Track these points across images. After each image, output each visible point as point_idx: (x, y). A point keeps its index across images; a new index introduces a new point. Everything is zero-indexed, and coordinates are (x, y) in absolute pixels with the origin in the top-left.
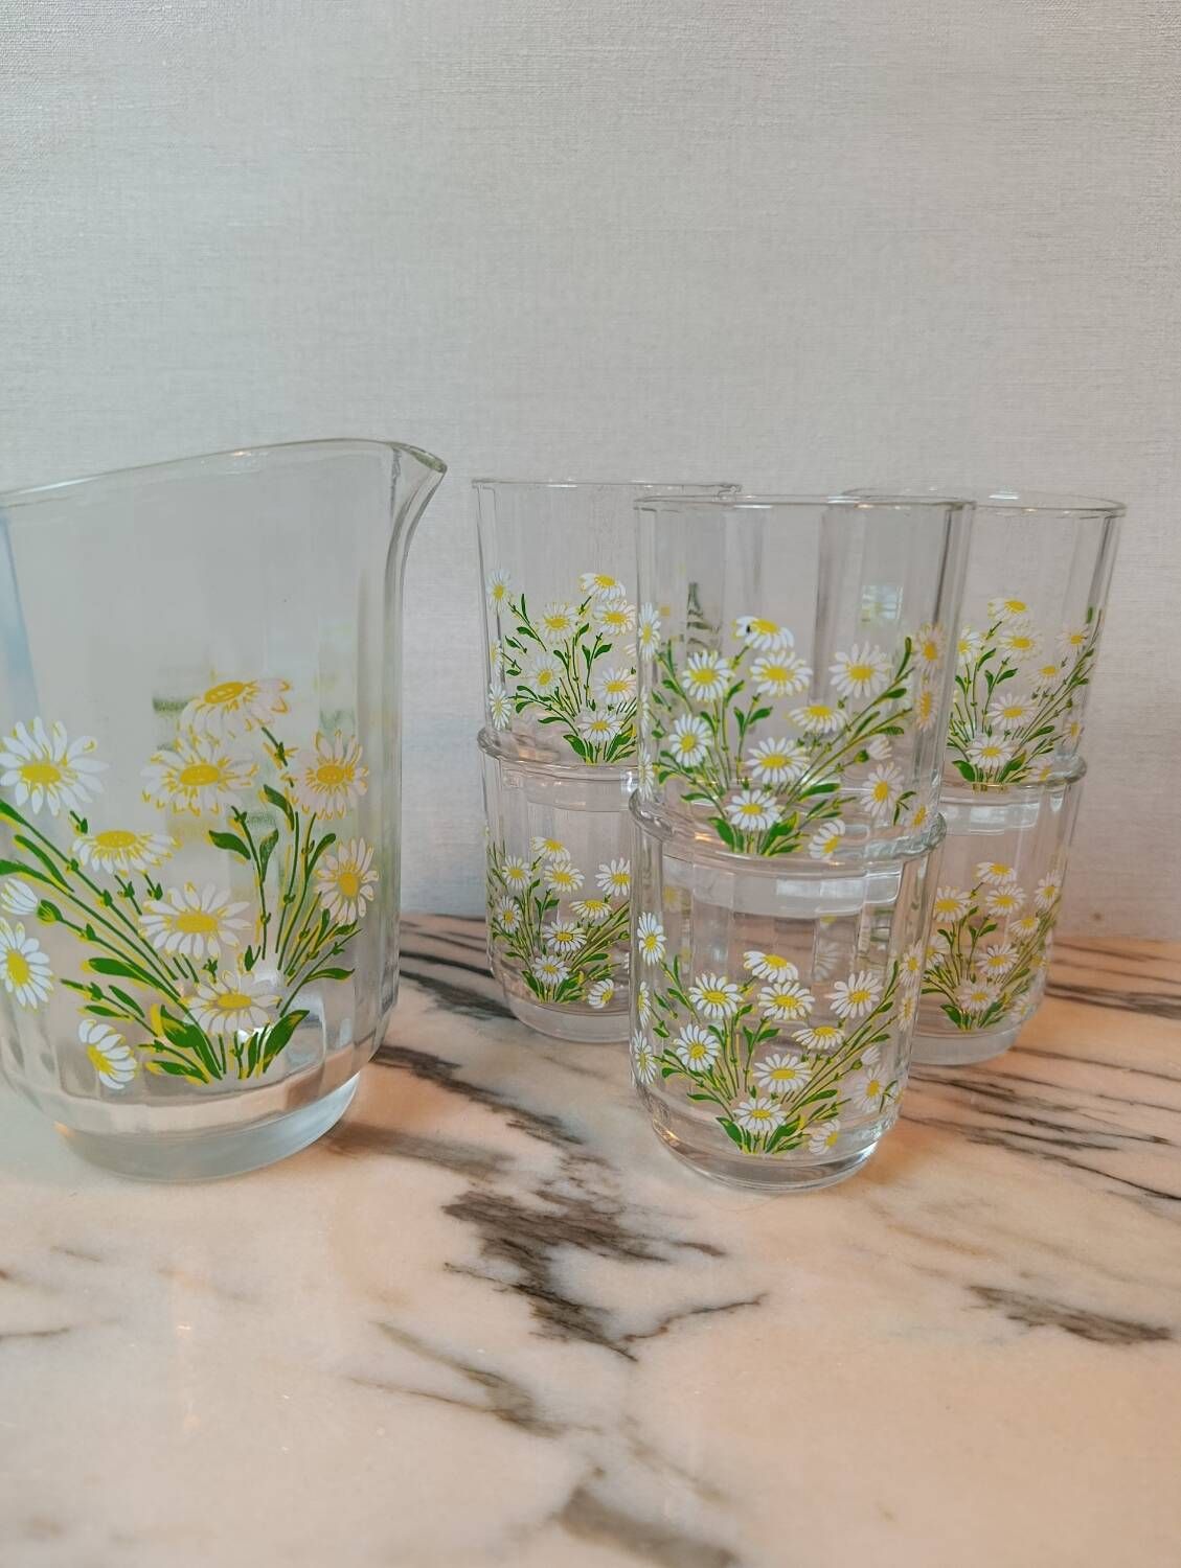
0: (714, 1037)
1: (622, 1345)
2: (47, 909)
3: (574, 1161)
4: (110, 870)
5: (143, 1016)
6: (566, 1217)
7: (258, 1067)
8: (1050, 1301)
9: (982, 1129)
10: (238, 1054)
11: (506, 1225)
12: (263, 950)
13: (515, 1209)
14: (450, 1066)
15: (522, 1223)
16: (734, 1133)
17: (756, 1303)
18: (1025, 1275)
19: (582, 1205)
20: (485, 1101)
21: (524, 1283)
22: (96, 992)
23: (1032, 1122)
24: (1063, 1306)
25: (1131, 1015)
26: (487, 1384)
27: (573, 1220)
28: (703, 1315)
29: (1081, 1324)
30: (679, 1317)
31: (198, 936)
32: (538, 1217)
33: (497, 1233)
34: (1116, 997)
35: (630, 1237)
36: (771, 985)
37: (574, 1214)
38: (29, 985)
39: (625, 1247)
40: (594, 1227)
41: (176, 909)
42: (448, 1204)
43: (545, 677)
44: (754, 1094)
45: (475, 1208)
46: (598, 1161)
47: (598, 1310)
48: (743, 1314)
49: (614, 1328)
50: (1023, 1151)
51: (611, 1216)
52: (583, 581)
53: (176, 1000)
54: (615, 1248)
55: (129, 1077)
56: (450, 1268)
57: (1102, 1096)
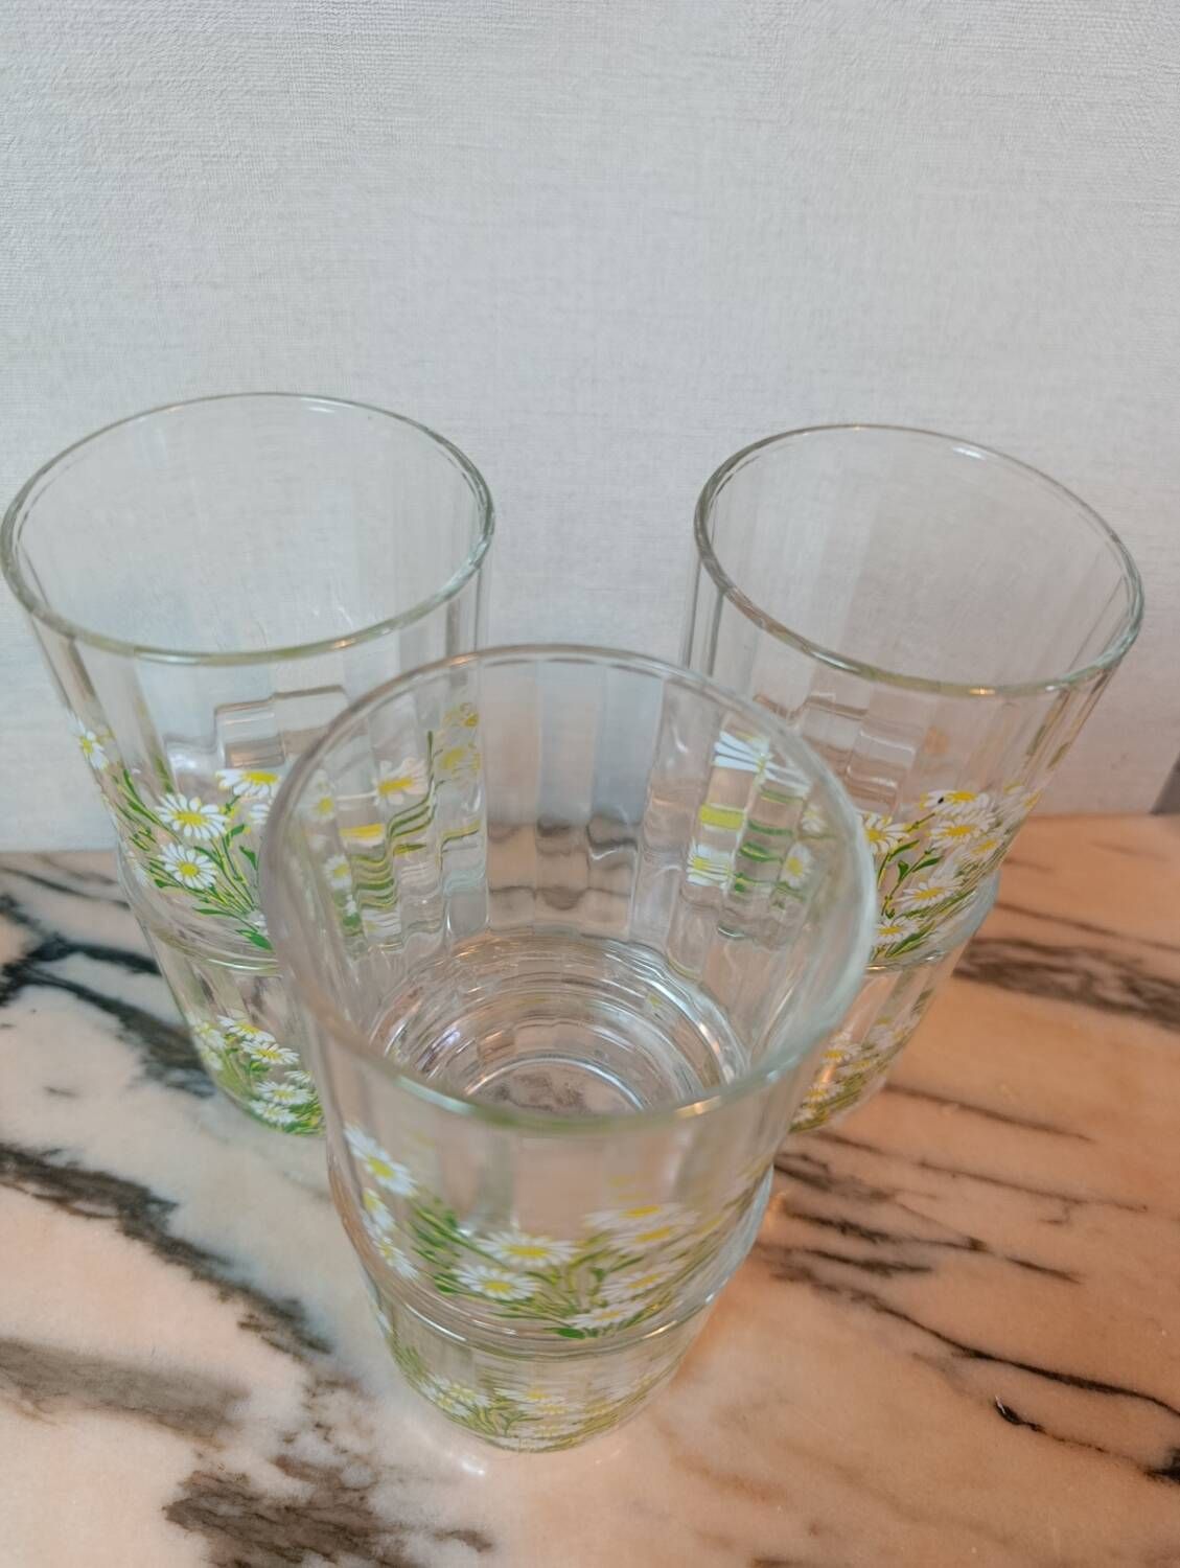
3: (320, 1390)
6: (311, 1504)
11: (240, 1533)
13: (251, 1499)
14: (168, 1206)
15: (258, 1524)
18: (814, 1530)
19: (330, 1478)
20: (210, 1279)
23: (845, 1228)
27: (319, 1509)
32: (278, 1510)
33: (231, 1551)
35: (385, 1531)
37: (320, 1496)
39: (380, 1552)
40: (345, 1518)
42: (170, 1502)
45: (204, 1504)
46: (351, 1385)
50: (832, 1288)
51: (362, 1491)
54: (367, 1557)
57: (924, 1165)
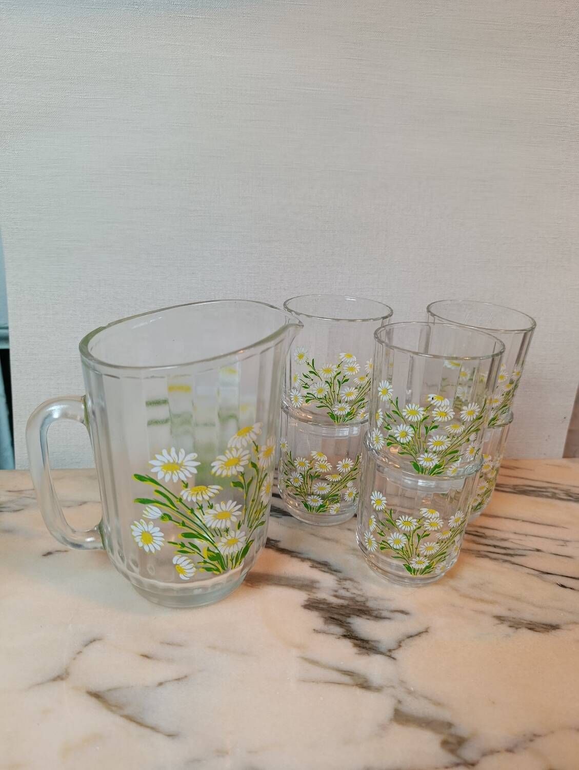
0: (405, 537)
1: (388, 654)
2: (165, 516)
3: (341, 581)
4: (195, 500)
5: (200, 551)
6: (348, 605)
7: (238, 563)
8: (521, 619)
9: (479, 551)
10: (232, 560)
11: (329, 611)
12: (244, 521)
13: (329, 604)
14: (276, 541)
15: (333, 609)
16: (409, 569)
17: (426, 631)
18: (510, 610)
19: (352, 599)
20: (296, 557)
21: (345, 634)
22: (183, 545)
23: (495, 546)
24: (525, 620)
25: (515, 495)
26: (349, 675)
27: (351, 606)
28: (411, 638)
29: (531, 626)
30: (404, 640)
31: (224, 520)
32: (338, 606)
33: (328, 615)
34: (509, 488)
35: (374, 610)
36: (429, 519)
37: (351, 603)
38: (152, 544)
39: (374, 615)
40: (360, 608)
41: (217, 511)
42: (303, 604)
43: (320, 390)
44: (418, 556)
45: (314, 605)
46: (351, 580)
47: (375, 641)
48: (424, 635)
49: (383, 647)
50: (495, 559)
51: (364, 602)
52: (340, 356)
53: (213, 544)
54: (371, 615)
55: (192, 575)
56: (316, 631)
57: (515, 533)
